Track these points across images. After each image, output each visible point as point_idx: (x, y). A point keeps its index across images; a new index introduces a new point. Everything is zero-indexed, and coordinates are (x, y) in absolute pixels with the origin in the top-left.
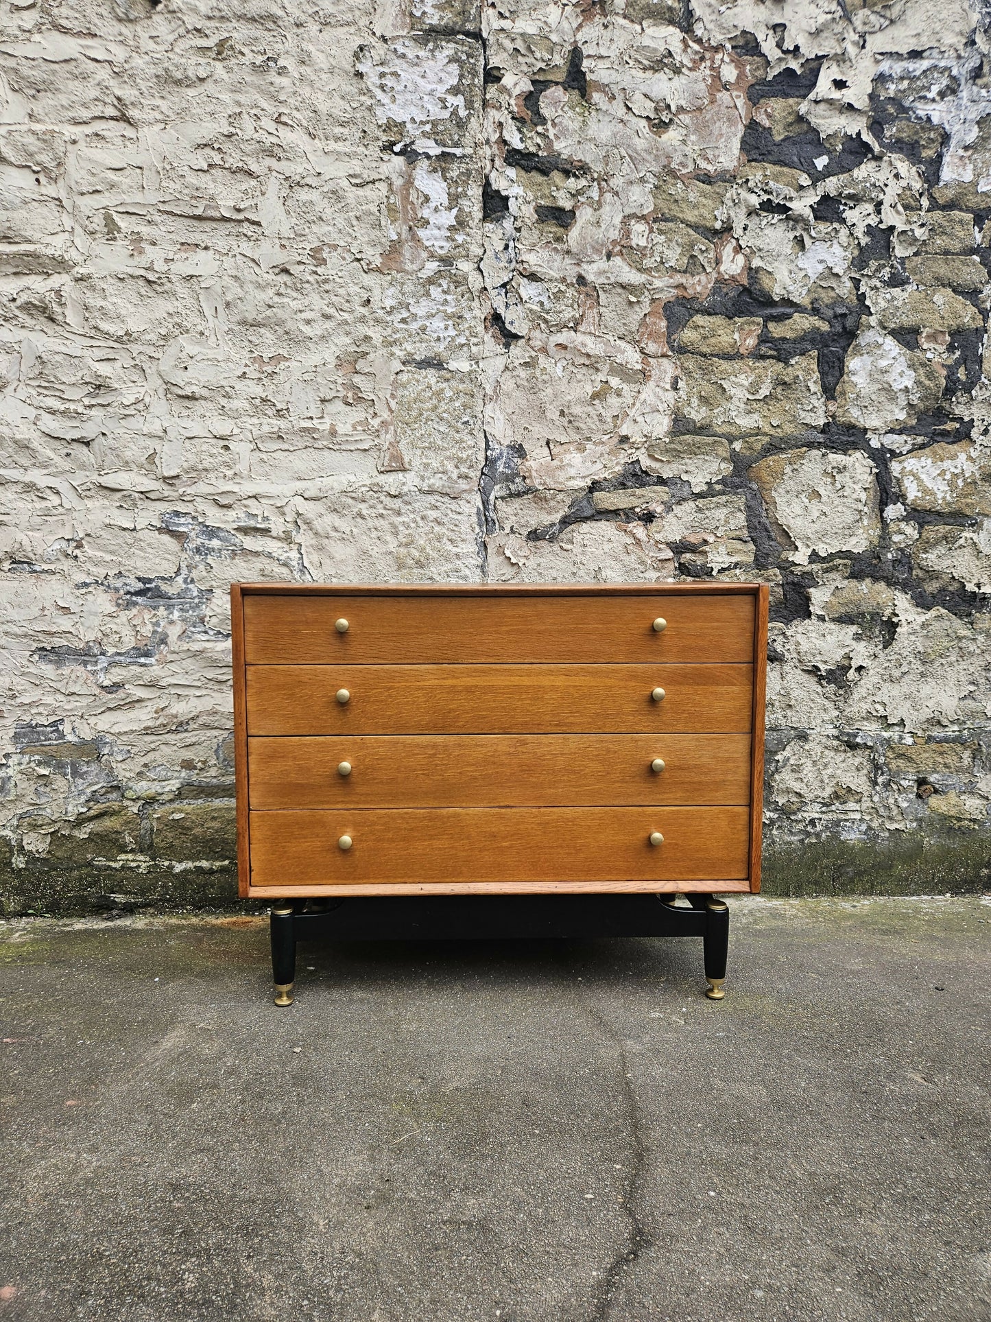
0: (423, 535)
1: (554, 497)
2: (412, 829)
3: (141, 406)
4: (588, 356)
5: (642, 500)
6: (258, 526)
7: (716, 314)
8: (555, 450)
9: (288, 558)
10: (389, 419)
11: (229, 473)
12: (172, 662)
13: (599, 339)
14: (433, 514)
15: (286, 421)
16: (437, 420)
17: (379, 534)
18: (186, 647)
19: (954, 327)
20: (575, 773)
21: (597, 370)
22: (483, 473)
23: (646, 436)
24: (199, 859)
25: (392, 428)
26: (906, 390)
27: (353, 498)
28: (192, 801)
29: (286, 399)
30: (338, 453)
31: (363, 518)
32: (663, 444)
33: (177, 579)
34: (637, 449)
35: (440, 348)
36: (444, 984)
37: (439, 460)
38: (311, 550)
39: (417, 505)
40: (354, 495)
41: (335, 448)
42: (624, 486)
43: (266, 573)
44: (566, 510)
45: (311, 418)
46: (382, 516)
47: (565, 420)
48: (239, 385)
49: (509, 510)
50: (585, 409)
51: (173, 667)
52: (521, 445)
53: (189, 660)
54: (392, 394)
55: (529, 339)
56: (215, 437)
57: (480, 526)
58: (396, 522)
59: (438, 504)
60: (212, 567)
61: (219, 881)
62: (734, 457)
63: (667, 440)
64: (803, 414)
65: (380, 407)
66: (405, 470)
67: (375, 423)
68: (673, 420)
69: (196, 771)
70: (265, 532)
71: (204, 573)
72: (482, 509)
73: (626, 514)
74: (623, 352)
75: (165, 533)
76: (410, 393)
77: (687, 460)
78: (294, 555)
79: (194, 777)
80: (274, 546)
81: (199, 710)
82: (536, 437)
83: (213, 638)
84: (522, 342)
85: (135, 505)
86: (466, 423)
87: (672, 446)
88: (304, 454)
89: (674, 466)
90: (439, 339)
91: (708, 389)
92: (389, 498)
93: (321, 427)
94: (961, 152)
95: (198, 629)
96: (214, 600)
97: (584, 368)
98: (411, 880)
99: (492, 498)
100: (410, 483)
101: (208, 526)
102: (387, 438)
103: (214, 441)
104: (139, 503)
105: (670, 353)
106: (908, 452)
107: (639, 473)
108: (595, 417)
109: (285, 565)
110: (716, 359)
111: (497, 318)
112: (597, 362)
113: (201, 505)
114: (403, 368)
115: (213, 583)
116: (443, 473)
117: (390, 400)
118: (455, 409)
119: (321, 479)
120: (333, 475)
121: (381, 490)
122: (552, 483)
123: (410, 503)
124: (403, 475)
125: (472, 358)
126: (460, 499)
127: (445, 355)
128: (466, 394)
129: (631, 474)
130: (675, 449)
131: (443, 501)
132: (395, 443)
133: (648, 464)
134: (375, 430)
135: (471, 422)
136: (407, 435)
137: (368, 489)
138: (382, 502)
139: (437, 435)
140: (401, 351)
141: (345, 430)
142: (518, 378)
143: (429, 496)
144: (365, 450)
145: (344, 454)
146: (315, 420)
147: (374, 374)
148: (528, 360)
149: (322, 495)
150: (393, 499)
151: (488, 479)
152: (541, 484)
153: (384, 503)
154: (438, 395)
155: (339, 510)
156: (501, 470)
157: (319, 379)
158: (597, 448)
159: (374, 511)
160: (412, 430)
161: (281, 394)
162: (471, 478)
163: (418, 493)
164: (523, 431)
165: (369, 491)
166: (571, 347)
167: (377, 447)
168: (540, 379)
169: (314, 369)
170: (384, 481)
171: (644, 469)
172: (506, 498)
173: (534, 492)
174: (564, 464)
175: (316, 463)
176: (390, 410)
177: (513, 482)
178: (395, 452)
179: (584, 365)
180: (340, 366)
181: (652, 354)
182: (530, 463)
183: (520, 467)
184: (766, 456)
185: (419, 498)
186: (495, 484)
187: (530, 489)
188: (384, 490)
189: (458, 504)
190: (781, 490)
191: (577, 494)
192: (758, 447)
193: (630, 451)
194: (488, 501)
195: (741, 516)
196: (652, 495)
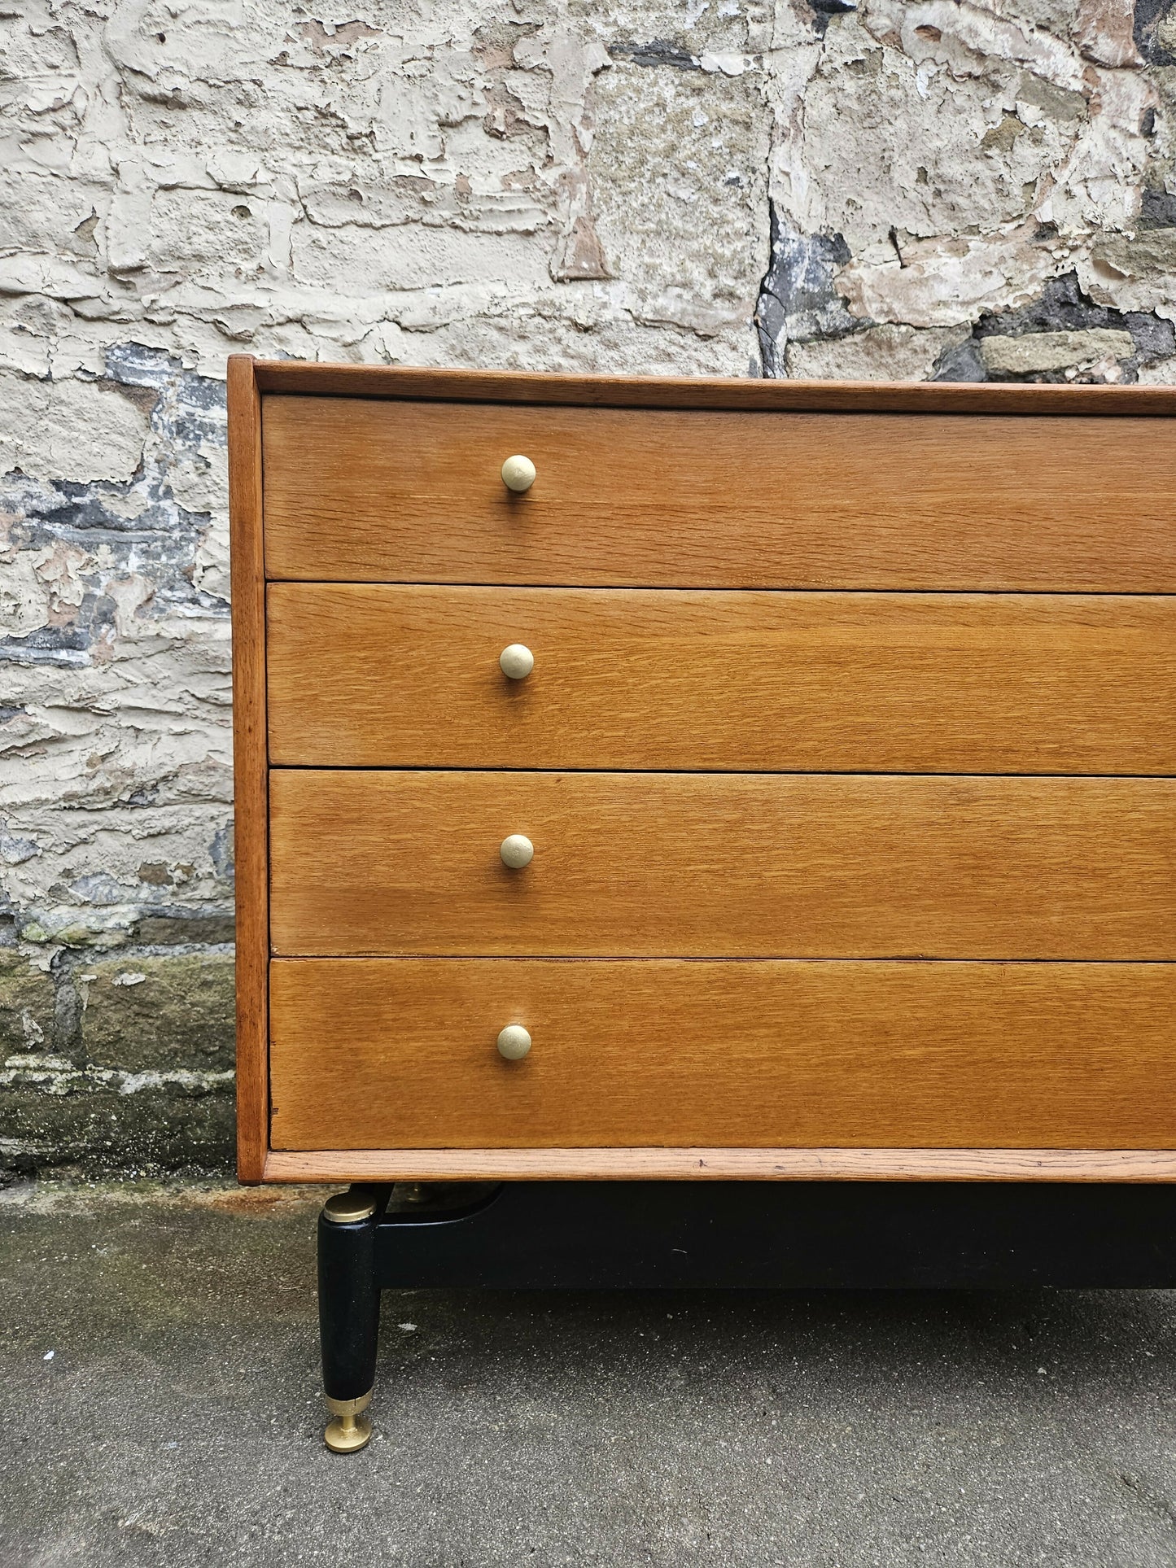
1: (907, 340)
2: (677, 1012)
3: (65, 117)
4: (981, 56)
5: (1081, 354)
8: (908, 250)
10: (577, 170)
11: (248, 266)
12: (123, 660)
13: (1003, 26)
15: (368, 160)
16: (675, 174)
18: (153, 629)
20: (1095, 874)
21: (996, 87)
22: (763, 290)
23: (1091, 224)
24: (173, 1068)
25: (584, 188)
27: (501, 329)
28: (162, 949)
29: (368, 112)
30: (471, 238)
32: (1124, 244)
33: (138, 487)
34: (1073, 249)
35: (687, 22)
36: (727, 1381)
37: (676, 260)
39: (630, 350)
40: (503, 322)
41: (466, 225)
42: (1043, 325)
44: (929, 369)
45: (418, 158)
47: (927, 191)
48: (271, 80)
49: (814, 366)
50: (970, 167)
51: (128, 671)
52: (840, 237)
53: (159, 658)
54: (585, 118)
55: (866, 13)
56: (220, 188)
59: (673, 349)
60: (208, 465)
61: (214, 1111)
63: (1132, 235)
65: (559, 144)
66: (605, 278)
67: (550, 176)
68: (1143, 196)
69: (170, 888)
71: (193, 477)
72: (759, 363)
74: (1048, 54)
75: (114, 390)
76: (622, 116)
77: (1169, 278)
79: (167, 898)
81: (179, 761)
82: (871, 220)
83: (210, 614)
84: (850, 19)
85: (51, 328)
86: (735, 181)
87: (1141, 247)
88: (402, 236)
89: (1142, 289)
90: (683, 3)
92: (573, 334)
93: (439, 179)
95: (179, 594)
96: (212, 534)
97: (971, 84)
98: (673, 1140)
99: (780, 340)
100: (616, 305)
101: (203, 378)
102: (572, 208)
103: (217, 197)
104: (60, 323)
105: (1140, 60)
107: (1075, 300)
108: (989, 183)
112: (996, 71)
113: (189, 333)
114: (609, 61)
115: (212, 498)
116: (684, 285)
117: (579, 128)
118: (711, 154)
119: (438, 290)
120: (460, 283)
121: (557, 314)
122: (904, 311)
123: (616, 345)
124: (603, 290)
125: (750, 48)
126: (716, 339)
127: (695, 38)
128: (735, 122)
129: (1058, 300)
130: (1146, 252)
131: (682, 342)
132: (588, 221)
133: (1094, 282)
134: (547, 192)
135: (744, 181)
136: (613, 204)
137: (532, 312)
138: (559, 341)
139: (673, 206)
140: (606, 24)
141: (486, 188)
142: (840, 94)
143: (654, 332)
144: (528, 233)
145: (485, 239)
146: (427, 162)
147: (550, 71)
148: (861, 57)
149: (437, 321)
150: (583, 335)
151: (773, 301)
152: (881, 312)
153: (564, 342)
154: (679, 122)
155: (471, 355)
156: (799, 284)
157: (438, 76)
158: (992, 246)
159: (544, 358)
160: (624, 194)
161: (359, 102)
162: (739, 298)
163: (632, 325)
164: (844, 207)
165: (533, 316)
166: (948, 35)
167: (552, 228)
168: (884, 98)
169: (428, 53)
170: (563, 298)
171: (1084, 292)
172: (809, 341)
173: (865, 330)
174: (925, 275)
175: (428, 256)
176: (580, 151)
177: (823, 309)
178: (587, 240)
179: (970, 75)
180: (480, 50)
181: (1103, 60)
182: (858, 272)
183: (837, 280)
185: (632, 335)
186: (788, 313)
187: (857, 324)
188: (566, 315)
189: (712, 350)
191: (951, 336)
193: (1058, 254)
194: (772, 346)
196: (1099, 345)
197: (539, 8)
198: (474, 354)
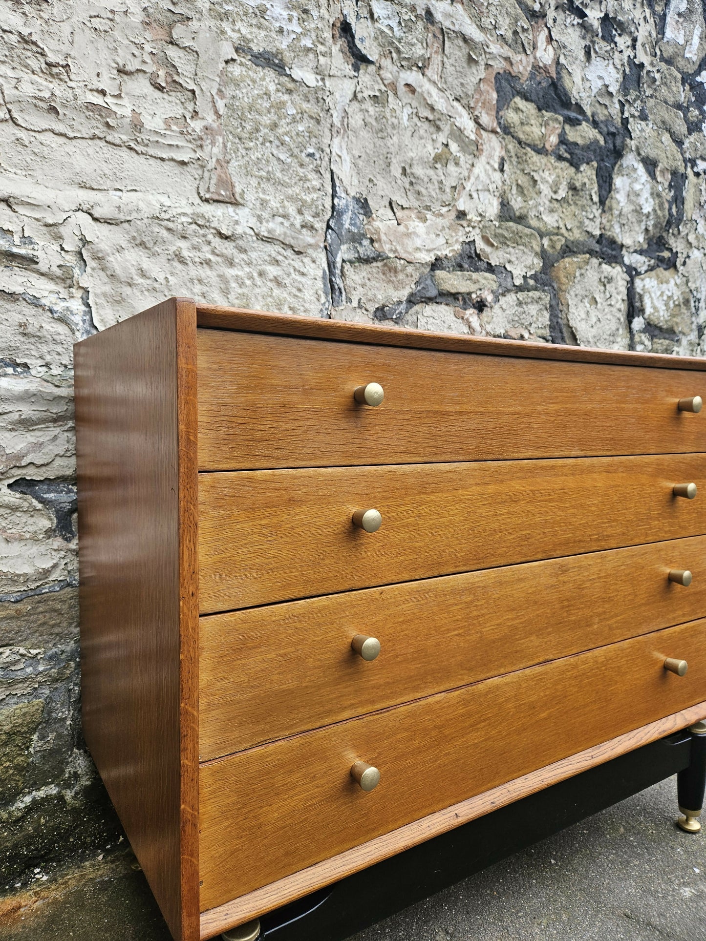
0: (260, 298)
1: (404, 268)
2: (443, 726)
4: (432, 109)
5: (477, 286)
6: (15, 250)
7: (531, 101)
8: (399, 214)
9: (68, 309)
10: (215, 125)
13: (441, 94)
14: (272, 271)
15: (64, 86)
16: (277, 142)
17: (205, 289)
19: (673, 168)
21: (438, 129)
22: (329, 227)
23: (481, 215)
25: (221, 139)
26: (648, 216)
27: (169, 230)
29: (65, 48)
30: (142, 159)
31: (182, 261)
32: (493, 228)
34: (473, 228)
35: (283, 44)
37: (278, 199)
38: (102, 301)
39: (254, 255)
40: (171, 225)
41: (139, 148)
42: (460, 267)
43: (30, 330)
44: (413, 286)
45: (103, 93)
46: (208, 262)
47: (407, 181)
49: (356, 278)
50: (427, 172)
52: (366, 200)
54: (220, 91)
55: (380, 68)
57: (326, 294)
58: (228, 276)
59: (280, 258)
62: (543, 254)
63: (497, 224)
64: (587, 222)
65: (202, 104)
66: (236, 204)
67: (197, 125)
68: (501, 203)
70: (29, 262)
72: (328, 273)
73: (464, 299)
74: (461, 116)
76: (245, 95)
77: (511, 249)
78: (76, 305)
80: (42, 288)
82: (381, 193)
84: (372, 68)
86: (311, 155)
87: (500, 231)
88: (90, 147)
89: (500, 253)
90: (281, 31)
91: (523, 180)
92: (218, 239)
93: (119, 111)
94: (676, 17)
97: (427, 123)
98: (440, 806)
99: (339, 260)
100: (244, 223)
102: (213, 152)
105: (499, 130)
106: (646, 272)
107: (474, 256)
108: (436, 183)
109: (62, 320)
110: (529, 149)
111: (346, 29)
112: (439, 120)
114: (235, 57)
116: (284, 216)
117: (216, 97)
118: (298, 134)
119: (119, 193)
120: (136, 191)
121: (207, 224)
122: (402, 251)
123: (246, 251)
124: (234, 211)
125: (318, 71)
126: (304, 254)
127: (288, 56)
128: (312, 117)
129: (467, 255)
130: (503, 234)
131: (285, 254)
132: (223, 163)
133: (482, 247)
134: (196, 137)
135: (317, 156)
136: (239, 154)
137: (190, 221)
138: (209, 243)
139: (276, 163)
140: (233, 30)
141: (153, 125)
142: (366, 114)
143: (268, 245)
144: (183, 163)
145: (152, 161)
146: (108, 96)
147: (197, 52)
148: (377, 94)
149: (122, 217)
150: (224, 241)
151: (334, 235)
152: (391, 250)
153: (212, 245)
154: (278, 108)
155: (148, 245)
156: (347, 226)
157: (117, 34)
158: (438, 220)
159: (198, 254)
160: (247, 149)
161: (56, 38)
162: (316, 230)
163: (255, 238)
164: (368, 183)
165: (191, 223)
166: (418, 92)
167: (200, 163)
168: (390, 123)
169: (111, 16)
170: (210, 213)
171: (478, 252)
172: (354, 262)
173: (383, 260)
174: (410, 231)
175: (110, 167)
176: (216, 112)
177: (360, 244)
178: (223, 175)
179: (427, 118)
180: (147, 24)
181: (484, 125)
182: (377, 224)
183: (366, 227)
184: (563, 257)
185: (255, 245)
186: (342, 243)
187: (379, 256)
188: (212, 225)
189: (302, 261)
190: (572, 293)
191: (423, 269)
192: (558, 247)
193: (467, 229)
194: (334, 263)
195: (547, 315)
196: (484, 281)
197: (188, 5)
198: (150, 245)
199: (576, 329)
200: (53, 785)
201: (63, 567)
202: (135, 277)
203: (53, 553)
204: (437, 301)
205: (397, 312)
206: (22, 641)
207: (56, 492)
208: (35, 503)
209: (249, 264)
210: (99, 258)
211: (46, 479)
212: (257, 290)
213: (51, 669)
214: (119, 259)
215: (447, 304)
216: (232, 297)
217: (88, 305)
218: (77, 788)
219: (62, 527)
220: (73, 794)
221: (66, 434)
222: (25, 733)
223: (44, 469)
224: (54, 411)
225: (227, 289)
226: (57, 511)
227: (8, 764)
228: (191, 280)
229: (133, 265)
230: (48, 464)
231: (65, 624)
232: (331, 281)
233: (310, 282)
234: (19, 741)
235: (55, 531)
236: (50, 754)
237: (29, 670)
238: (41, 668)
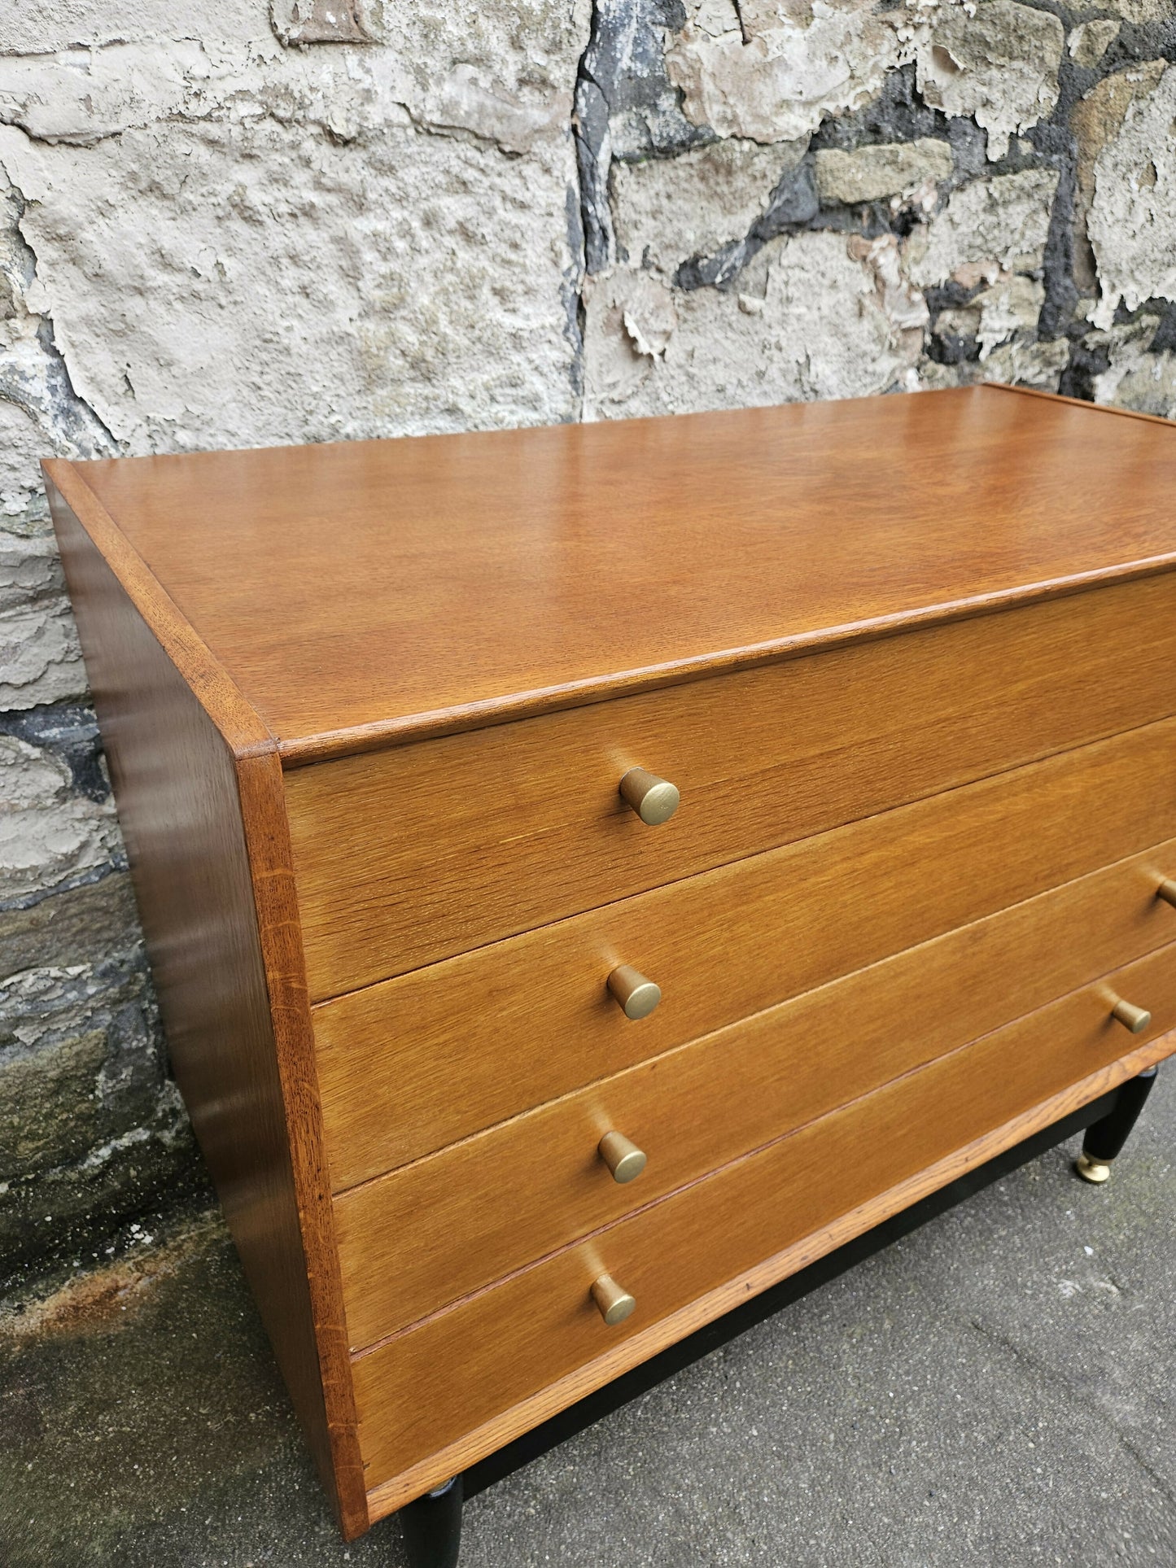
0: (428, 278)
1: (748, 161)
5: (905, 177)
8: (751, 11)
14: (454, 208)
17: (307, 276)
22: (582, 73)
27: (212, 143)
31: (250, 218)
32: (963, 20)
34: (918, 27)
37: (464, 14)
38: (83, 336)
39: (410, 175)
40: (214, 130)
42: (875, 134)
44: (765, 201)
46: (308, 212)
49: (641, 198)
57: (573, 246)
58: (356, 237)
59: (470, 174)
62: (1064, 74)
63: (973, 10)
66: (363, 42)
72: (578, 194)
73: (873, 215)
77: (993, 72)
78: (30, 357)
89: (969, 84)
92: (326, 149)
99: (603, 158)
100: (385, 96)
107: (909, 100)
109: (5, 396)
116: (478, 61)
119: (81, 57)
120: (121, 42)
121: (299, 114)
122: (749, 119)
123: (392, 168)
124: (361, 63)
126: (526, 157)
129: (893, 100)
130: (982, 35)
131: (482, 162)
133: (930, 78)
137: (259, 111)
138: (308, 163)
143: (442, 144)
149: (98, 126)
150: (342, 151)
151: (596, 93)
152: (724, 120)
153: (315, 166)
155: (167, 190)
156: (625, 63)
158: (838, 14)
159: (285, 193)
162: (554, 87)
163: (411, 132)
165: (261, 118)
170: (304, 82)
171: (919, 90)
172: (638, 161)
173: (704, 146)
174: (769, 58)
182: (695, 48)
183: (670, 58)
184: (1107, 74)
185: (414, 149)
186: (612, 111)
187: (695, 136)
188: (312, 116)
189: (520, 175)
190: (1108, 162)
191: (792, 154)
192: (1101, 49)
193: (903, 34)
194: (593, 166)
195: (1044, 221)
196: (922, 162)
198: (172, 188)
199: (1099, 245)
200: (140, 1130)
201: (99, 844)
202: (150, 272)
203: (77, 825)
204: (815, 225)
205: (725, 267)
206: (50, 959)
207: (62, 724)
208: (25, 747)
209: (401, 200)
210: (60, 238)
211: (38, 705)
212: (423, 261)
213: (107, 989)
214: (107, 233)
215: (835, 231)
216: (367, 284)
217: (55, 353)
218: (178, 1126)
219: (85, 782)
220: (173, 1134)
221: (60, 622)
222: (84, 1075)
223: (30, 689)
224: (29, 584)
225: (356, 268)
226: (70, 759)
227: (65, 1116)
228: (275, 260)
229: (140, 246)
230: (35, 681)
231: (119, 925)
232: (584, 212)
233: (537, 224)
234: (76, 1086)
235: (72, 789)
236: (130, 1094)
237: (72, 995)
238: (91, 990)
